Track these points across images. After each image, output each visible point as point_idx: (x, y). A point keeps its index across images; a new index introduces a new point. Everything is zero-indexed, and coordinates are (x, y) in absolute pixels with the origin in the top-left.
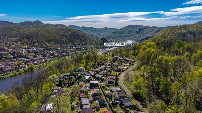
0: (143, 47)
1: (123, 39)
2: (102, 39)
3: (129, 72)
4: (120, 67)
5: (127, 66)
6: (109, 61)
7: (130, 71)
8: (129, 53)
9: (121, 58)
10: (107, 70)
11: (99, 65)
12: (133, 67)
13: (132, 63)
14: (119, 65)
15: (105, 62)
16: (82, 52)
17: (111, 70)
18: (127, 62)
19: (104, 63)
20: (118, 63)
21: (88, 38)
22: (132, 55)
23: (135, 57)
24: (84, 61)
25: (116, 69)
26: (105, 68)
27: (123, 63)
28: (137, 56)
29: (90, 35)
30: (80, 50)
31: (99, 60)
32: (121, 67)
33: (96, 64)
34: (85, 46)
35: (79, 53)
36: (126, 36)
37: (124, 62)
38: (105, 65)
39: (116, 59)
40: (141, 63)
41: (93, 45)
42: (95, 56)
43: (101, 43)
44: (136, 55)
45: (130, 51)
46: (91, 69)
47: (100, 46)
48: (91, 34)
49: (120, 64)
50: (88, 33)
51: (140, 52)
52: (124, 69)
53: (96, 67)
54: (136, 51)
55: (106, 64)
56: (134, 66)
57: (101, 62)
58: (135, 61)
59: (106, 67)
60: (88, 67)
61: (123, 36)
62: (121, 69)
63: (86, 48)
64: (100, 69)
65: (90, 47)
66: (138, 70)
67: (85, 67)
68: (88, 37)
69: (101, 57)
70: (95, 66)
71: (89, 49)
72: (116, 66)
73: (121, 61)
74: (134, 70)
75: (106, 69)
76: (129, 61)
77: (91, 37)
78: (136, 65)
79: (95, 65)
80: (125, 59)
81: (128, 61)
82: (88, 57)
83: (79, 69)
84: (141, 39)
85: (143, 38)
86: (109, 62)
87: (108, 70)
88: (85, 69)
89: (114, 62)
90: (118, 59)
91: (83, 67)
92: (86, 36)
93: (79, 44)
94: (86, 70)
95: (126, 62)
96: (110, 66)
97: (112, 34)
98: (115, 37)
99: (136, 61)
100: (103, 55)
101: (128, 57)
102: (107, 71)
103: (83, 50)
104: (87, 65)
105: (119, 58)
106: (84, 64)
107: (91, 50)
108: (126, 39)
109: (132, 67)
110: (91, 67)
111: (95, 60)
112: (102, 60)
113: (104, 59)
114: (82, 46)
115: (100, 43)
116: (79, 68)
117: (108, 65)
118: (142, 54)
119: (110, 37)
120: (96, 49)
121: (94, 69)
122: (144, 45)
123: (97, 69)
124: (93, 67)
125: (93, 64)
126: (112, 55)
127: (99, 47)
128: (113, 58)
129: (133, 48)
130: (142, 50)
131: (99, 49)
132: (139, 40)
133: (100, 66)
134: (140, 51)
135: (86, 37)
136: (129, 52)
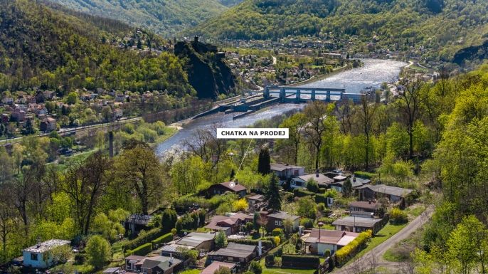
0: (461, 101)
1: (330, 47)
2: (180, 48)
3: (374, 264)
4: (314, 240)
5: (359, 229)
6: (242, 203)
7: (381, 260)
8: (376, 142)
9: (322, 179)
10: (225, 259)
11: (172, 226)
12: (403, 233)
13: (393, 210)
14: (309, 226)
15: (213, 208)
16: (43, 146)
17: (254, 256)
18: (364, 204)
19: (202, 217)
20: (301, 214)
21: (83, 41)
22: (390, 155)
23: (416, 172)
24: (62, 199)
25: (290, 250)
26: (214, 245)
27: (336, 212)
28: (426, 165)
29: (97, 21)
30: (28, 131)
31: (171, 197)
32: (324, 239)
33: (150, 221)
34: (59, 103)
35: (21, 148)
36: (353, 32)
37: (338, 205)
38: (212, 225)
39: (287, 188)
40: (449, 206)
41: (117, 93)
42: (141, 163)
43: (180, 77)
44: (416, 153)
45: (377, 133)
46: (118, 256)
47: (169, 99)
48: (107, 15)
49: (313, 217)
50: (85, 10)
51: (445, 135)
52: (339, 253)
53: (149, 239)
54: (422, 129)
55: (214, 220)
56: (406, 227)
57: (181, 209)
58: (413, 199)
59: (221, 241)
60: (96, 244)
61: (337, 29)
62: (321, 249)
63: (65, 112)
64: (176, 255)
65: (97, 109)
66: (427, 250)
67: (74, 243)
68: (81, 33)
69: (182, 171)
70: (143, 234)
71: (92, 122)
72: (289, 232)
73: (318, 200)
74: (404, 257)
75: (221, 252)
76: (377, 195)
77: (102, 33)
78: (419, 219)
79: (140, 227)
80: (349, 183)
81: (367, 195)
82: (94, 172)
83: (34, 256)
84: (453, 48)
85: (468, 44)
86: (241, 210)
87: (236, 260)
88: (71, 260)
89: (275, 205)
90: (299, 184)
91: (63, 243)
92: (66, 25)
93: (15, 88)
94: (79, 260)
95: (353, 202)
96: (247, 231)
97: (257, 15)
98: (274, 36)
99: (419, 194)
100: (198, 163)
101: (367, 168)
102: (230, 266)
103: (44, 127)
104: (85, 225)
105: (306, 178)
106: (69, 222)
107: (102, 129)
108: (351, 51)
109: (394, 237)
110: (112, 241)
111: (142, 196)
112: (188, 197)
113: (205, 185)
114: (40, 100)
115: (170, 79)
116: (33, 249)
117: (234, 229)
118: (457, 146)
119: (241, 36)
120: (137, 124)
121: (136, 254)
122: (466, 86)
123: (155, 257)
124: (126, 242)
125: (127, 225)
126: (256, 160)
127: (166, 107)
128: (268, 177)
129: (401, 108)
130: (457, 123)
131: (160, 123)
132: (443, 60)
133: (181, 235)
134: (441, 128)
135: (66, 38)
136: (373, 138)
